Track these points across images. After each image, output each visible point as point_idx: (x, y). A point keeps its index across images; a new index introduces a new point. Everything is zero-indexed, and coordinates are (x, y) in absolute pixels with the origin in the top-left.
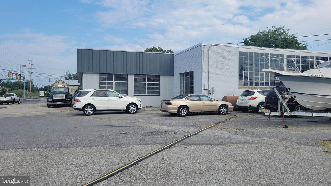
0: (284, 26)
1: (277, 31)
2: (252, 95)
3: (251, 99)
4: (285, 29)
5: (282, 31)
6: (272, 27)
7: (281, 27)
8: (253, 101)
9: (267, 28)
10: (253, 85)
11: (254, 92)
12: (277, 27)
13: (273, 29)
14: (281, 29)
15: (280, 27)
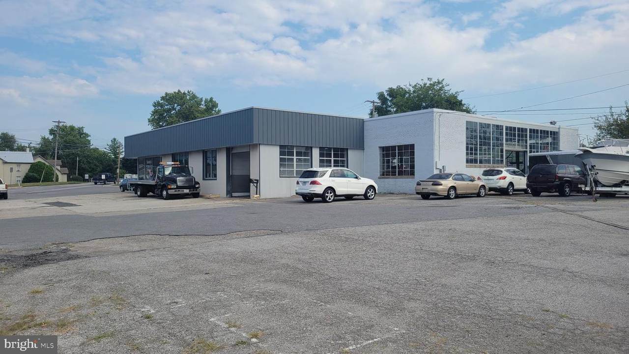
0: (443, 80)
1: (433, 85)
2: (500, 174)
3: (500, 179)
4: (444, 83)
5: (441, 86)
6: (428, 79)
7: (440, 80)
8: (502, 181)
9: (422, 80)
10: (477, 163)
11: (502, 171)
12: (435, 80)
13: (428, 83)
14: (439, 83)
15: (438, 80)
